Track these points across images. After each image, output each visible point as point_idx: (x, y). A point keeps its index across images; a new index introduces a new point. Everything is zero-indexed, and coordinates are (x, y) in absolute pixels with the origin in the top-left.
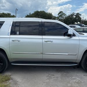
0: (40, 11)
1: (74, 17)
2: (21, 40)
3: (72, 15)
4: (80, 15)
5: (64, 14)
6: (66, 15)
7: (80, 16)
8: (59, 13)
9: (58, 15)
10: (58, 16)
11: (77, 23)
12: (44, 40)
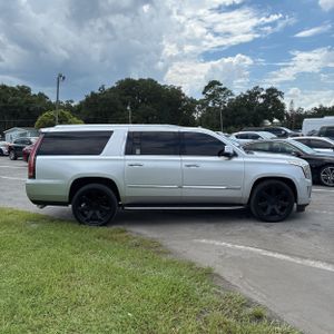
0: (141, 80)
1: (261, 101)
2: (145, 164)
3: (253, 94)
4: (281, 94)
5: (224, 89)
6: (232, 94)
7: (279, 98)
8: (207, 88)
9: (204, 93)
10: (203, 97)
11: (271, 121)
12: (184, 164)
